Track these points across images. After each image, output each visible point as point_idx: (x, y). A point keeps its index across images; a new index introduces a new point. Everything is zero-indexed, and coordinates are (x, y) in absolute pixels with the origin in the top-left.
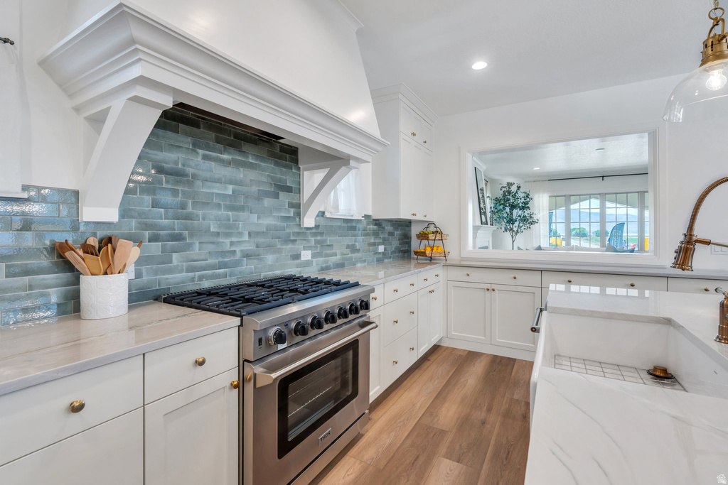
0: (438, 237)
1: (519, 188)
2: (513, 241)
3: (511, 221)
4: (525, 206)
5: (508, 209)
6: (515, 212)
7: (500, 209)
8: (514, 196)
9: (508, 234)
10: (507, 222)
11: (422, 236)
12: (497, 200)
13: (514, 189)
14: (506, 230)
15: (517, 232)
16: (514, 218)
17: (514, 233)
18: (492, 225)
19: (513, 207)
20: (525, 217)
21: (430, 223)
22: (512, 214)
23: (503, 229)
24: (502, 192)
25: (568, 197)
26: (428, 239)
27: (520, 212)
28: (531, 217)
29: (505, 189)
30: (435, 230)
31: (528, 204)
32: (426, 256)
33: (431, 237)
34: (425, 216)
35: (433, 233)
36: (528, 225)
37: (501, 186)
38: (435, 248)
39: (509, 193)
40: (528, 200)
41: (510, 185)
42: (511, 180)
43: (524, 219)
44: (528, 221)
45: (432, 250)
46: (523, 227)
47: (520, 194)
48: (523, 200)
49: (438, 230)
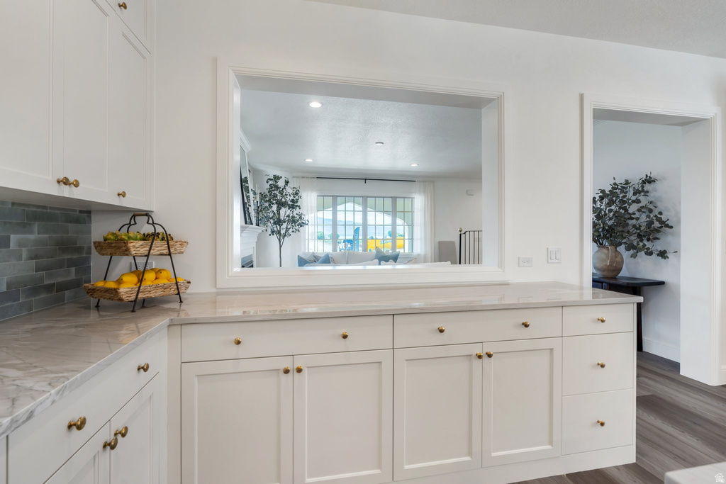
0: (159, 247)
1: (287, 182)
2: (281, 247)
3: (279, 222)
4: (294, 205)
5: (274, 208)
6: (283, 211)
7: (266, 207)
8: (281, 193)
9: (275, 238)
10: (274, 223)
11: (110, 245)
12: (263, 196)
13: (281, 183)
14: (273, 232)
15: (285, 235)
16: (282, 218)
17: (281, 236)
18: (257, 225)
19: (281, 204)
20: (293, 217)
21: (135, 214)
22: (279, 214)
23: (269, 232)
24: (267, 186)
25: (335, 197)
26: (126, 252)
27: (289, 212)
28: (300, 218)
29: (271, 182)
30: (148, 229)
31: (297, 202)
32: (121, 300)
33: (137, 247)
34: (123, 195)
35: (145, 237)
36: (297, 227)
37: (267, 178)
38: (150, 276)
39: (277, 188)
40: (297, 197)
41: (276, 178)
42: (278, 173)
43: (293, 221)
44: (298, 222)
45: (141, 281)
46: (291, 230)
47: (289, 190)
48: (292, 198)
49: (159, 230)
